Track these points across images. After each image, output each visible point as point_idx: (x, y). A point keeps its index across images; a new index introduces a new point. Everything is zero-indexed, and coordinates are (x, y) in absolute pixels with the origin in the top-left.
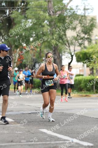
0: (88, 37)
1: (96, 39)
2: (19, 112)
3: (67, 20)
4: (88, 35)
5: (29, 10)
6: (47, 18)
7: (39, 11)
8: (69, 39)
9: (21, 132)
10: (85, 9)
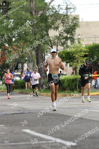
0: (71, 36)
1: (79, 39)
2: (1, 112)
3: (49, 19)
4: (70, 35)
5: (10, 10)
6: (29, 18)
7: (21, 11)
8: (51, 39)
9: (4, 133)
10: (67, 9)
